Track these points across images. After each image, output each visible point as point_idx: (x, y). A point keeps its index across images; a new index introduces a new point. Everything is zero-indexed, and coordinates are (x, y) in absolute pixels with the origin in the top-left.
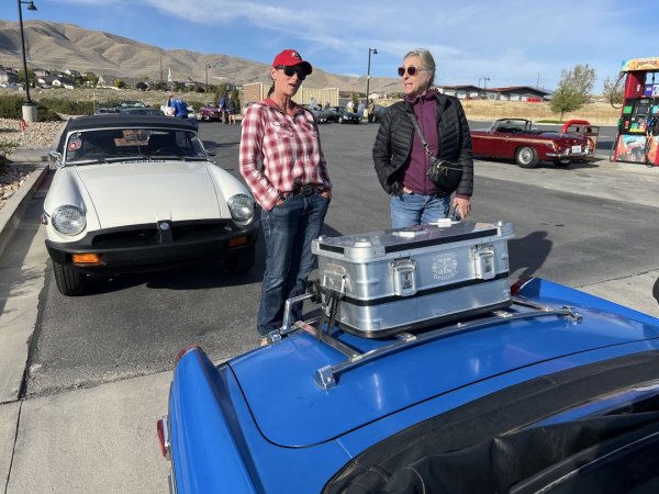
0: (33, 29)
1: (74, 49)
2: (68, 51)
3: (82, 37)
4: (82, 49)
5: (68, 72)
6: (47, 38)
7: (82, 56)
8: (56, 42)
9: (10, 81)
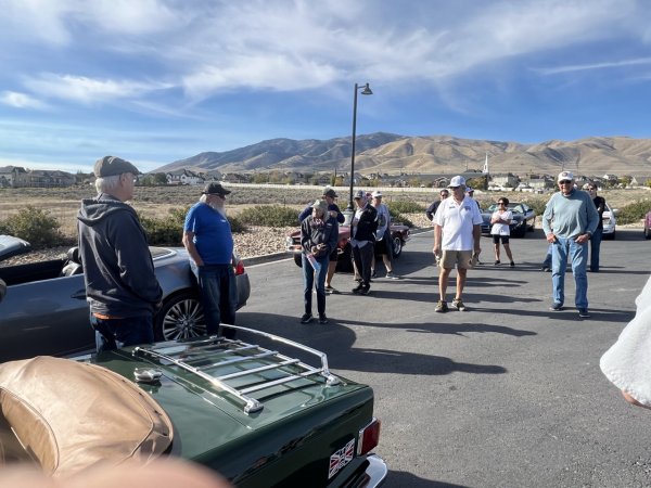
0: (587, 145)
1: (620, 158)
2: (613, 159)
3: (630, 146)
4: (627, 156)
5: (606, 177)
6: (596, 150)
7: (626, 162)
8: (604, 153)
9: (545, 187)
